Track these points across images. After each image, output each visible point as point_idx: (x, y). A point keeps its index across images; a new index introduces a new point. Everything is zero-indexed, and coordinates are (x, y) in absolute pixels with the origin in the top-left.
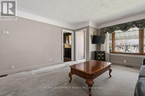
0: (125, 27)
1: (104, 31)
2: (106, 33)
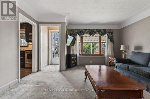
1: (75, 33)
2: (77, 35)
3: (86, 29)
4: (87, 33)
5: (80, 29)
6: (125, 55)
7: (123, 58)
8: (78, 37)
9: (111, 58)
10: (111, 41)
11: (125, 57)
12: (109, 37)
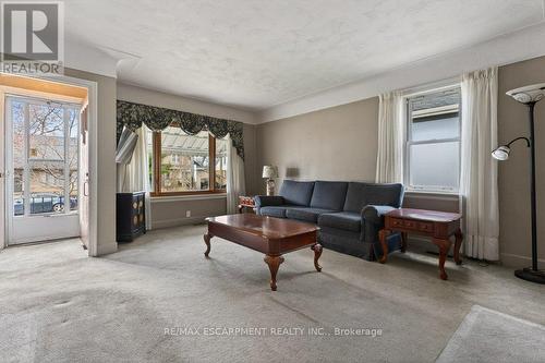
0: (191, 124)
1: (134, 116)
2: (140, 126)
3: (172, 111)
4: (175, 125)
5: (152, 108)
6: (272, 189)
7: (268, 194)
8: (146, 133)
9: (243, 198)
10: (238, 153)
11: (271, 193)
12: (234, 144)
